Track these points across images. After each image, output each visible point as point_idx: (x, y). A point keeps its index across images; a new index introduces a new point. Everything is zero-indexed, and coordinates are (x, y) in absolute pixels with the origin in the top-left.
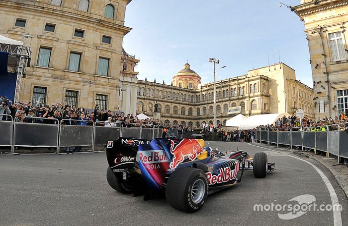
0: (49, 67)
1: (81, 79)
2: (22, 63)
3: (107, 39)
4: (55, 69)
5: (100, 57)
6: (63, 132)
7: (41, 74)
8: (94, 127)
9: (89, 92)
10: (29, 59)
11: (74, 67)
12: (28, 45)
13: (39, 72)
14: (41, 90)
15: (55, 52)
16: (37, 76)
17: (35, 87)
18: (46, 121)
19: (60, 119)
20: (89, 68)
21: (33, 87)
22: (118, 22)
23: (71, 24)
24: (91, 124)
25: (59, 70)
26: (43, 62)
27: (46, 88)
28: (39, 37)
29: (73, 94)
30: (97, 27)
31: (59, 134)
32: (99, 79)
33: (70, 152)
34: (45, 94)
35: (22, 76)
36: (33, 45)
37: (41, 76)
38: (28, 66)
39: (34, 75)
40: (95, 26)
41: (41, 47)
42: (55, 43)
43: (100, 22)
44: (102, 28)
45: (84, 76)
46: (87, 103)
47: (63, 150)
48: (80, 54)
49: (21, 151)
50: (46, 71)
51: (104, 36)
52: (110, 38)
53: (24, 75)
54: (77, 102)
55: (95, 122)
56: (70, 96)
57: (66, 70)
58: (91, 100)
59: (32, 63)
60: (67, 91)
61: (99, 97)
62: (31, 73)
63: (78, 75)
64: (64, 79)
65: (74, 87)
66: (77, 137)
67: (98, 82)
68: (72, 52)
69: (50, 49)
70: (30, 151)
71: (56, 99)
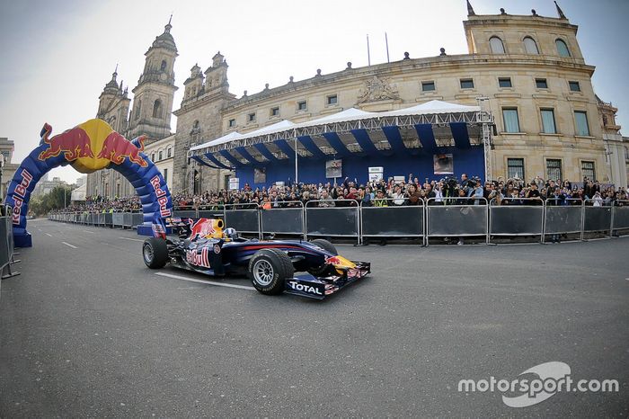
0: (520, 132)
1: (561, 143)
2: (486, 131)
3: (574, 86)
4: (528, 134)
5: (575, 111)
6: (549, 216)
7: (513, 142)
8: (583, 207)
9: (573, 160)
10: (494, 126)
11: (549, 129)
12: (487, 109)
13: (509, 140)
14: (517, 163)
15: (523, 112)
16: (508, 145)
17: (509, 159)
18: (526, 202)
19: (544, 199)
20: (567, 127)
21: (506, 160)
22: (577, 61)
23: (527, 73)
24: (579, 203)
25: (534, 135)
26: (512, 127)
27: (522, 159)
28: (497, 97)
29: (555, 164)
30: (558, 71)
31: (544, 218)
32: (582, 141)
33: (556, 241)
34: (523, 167)
35: (490, 147)
36: (493, 107)
37: (513, 145)
38: (495, 134)
39: (505, 145)
40: (555, 71)
41: (504, 109)
42: (519, 101)
43: (558, 64)
44: (564, 72)
45: (563, 139)
46: (573, 174)
47: (549, 239)
48: (552, 110)
49: (499, 241)
50: (519, 137)
51: (570, 83)
52: (577, 83)
53: (493, 146)
54: (561, 174)
55: (584, 199)
56: (553, 167)
57: (541, 133)
58: (577, 170)
59: (498, 129)
60: (547, 160)
61: (585, 165)
62: (500, 142)
63: (556, 139)
64: (541, 145)
65: (555, 154)
66: (564, 220)
67: (581, 145)
68: (542, 109)
69: (515, 109)
70: (509, 240)
71: (536, 173)
